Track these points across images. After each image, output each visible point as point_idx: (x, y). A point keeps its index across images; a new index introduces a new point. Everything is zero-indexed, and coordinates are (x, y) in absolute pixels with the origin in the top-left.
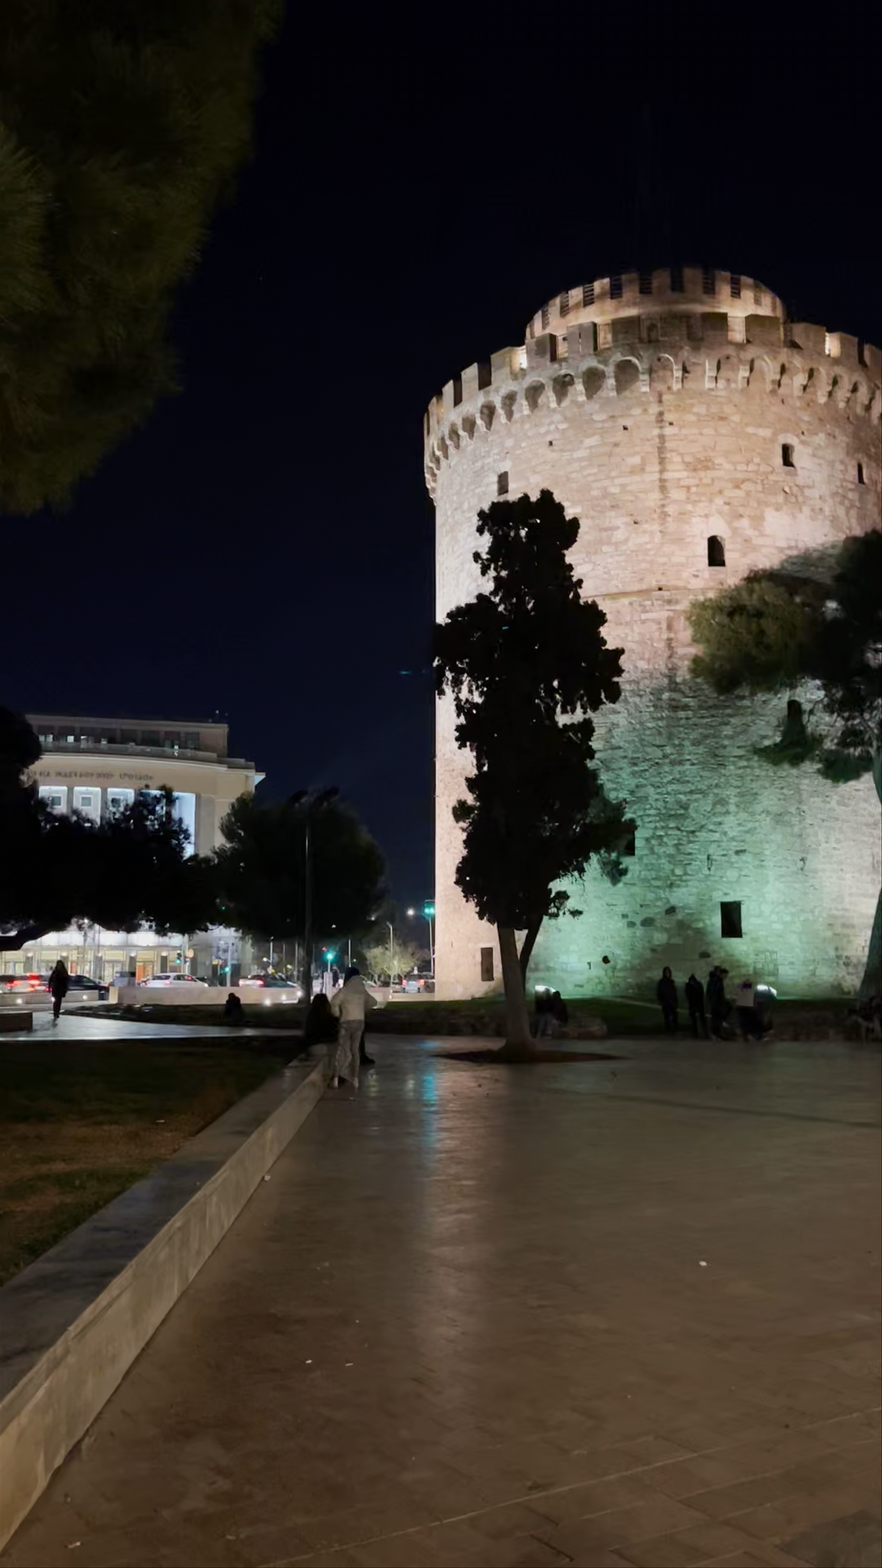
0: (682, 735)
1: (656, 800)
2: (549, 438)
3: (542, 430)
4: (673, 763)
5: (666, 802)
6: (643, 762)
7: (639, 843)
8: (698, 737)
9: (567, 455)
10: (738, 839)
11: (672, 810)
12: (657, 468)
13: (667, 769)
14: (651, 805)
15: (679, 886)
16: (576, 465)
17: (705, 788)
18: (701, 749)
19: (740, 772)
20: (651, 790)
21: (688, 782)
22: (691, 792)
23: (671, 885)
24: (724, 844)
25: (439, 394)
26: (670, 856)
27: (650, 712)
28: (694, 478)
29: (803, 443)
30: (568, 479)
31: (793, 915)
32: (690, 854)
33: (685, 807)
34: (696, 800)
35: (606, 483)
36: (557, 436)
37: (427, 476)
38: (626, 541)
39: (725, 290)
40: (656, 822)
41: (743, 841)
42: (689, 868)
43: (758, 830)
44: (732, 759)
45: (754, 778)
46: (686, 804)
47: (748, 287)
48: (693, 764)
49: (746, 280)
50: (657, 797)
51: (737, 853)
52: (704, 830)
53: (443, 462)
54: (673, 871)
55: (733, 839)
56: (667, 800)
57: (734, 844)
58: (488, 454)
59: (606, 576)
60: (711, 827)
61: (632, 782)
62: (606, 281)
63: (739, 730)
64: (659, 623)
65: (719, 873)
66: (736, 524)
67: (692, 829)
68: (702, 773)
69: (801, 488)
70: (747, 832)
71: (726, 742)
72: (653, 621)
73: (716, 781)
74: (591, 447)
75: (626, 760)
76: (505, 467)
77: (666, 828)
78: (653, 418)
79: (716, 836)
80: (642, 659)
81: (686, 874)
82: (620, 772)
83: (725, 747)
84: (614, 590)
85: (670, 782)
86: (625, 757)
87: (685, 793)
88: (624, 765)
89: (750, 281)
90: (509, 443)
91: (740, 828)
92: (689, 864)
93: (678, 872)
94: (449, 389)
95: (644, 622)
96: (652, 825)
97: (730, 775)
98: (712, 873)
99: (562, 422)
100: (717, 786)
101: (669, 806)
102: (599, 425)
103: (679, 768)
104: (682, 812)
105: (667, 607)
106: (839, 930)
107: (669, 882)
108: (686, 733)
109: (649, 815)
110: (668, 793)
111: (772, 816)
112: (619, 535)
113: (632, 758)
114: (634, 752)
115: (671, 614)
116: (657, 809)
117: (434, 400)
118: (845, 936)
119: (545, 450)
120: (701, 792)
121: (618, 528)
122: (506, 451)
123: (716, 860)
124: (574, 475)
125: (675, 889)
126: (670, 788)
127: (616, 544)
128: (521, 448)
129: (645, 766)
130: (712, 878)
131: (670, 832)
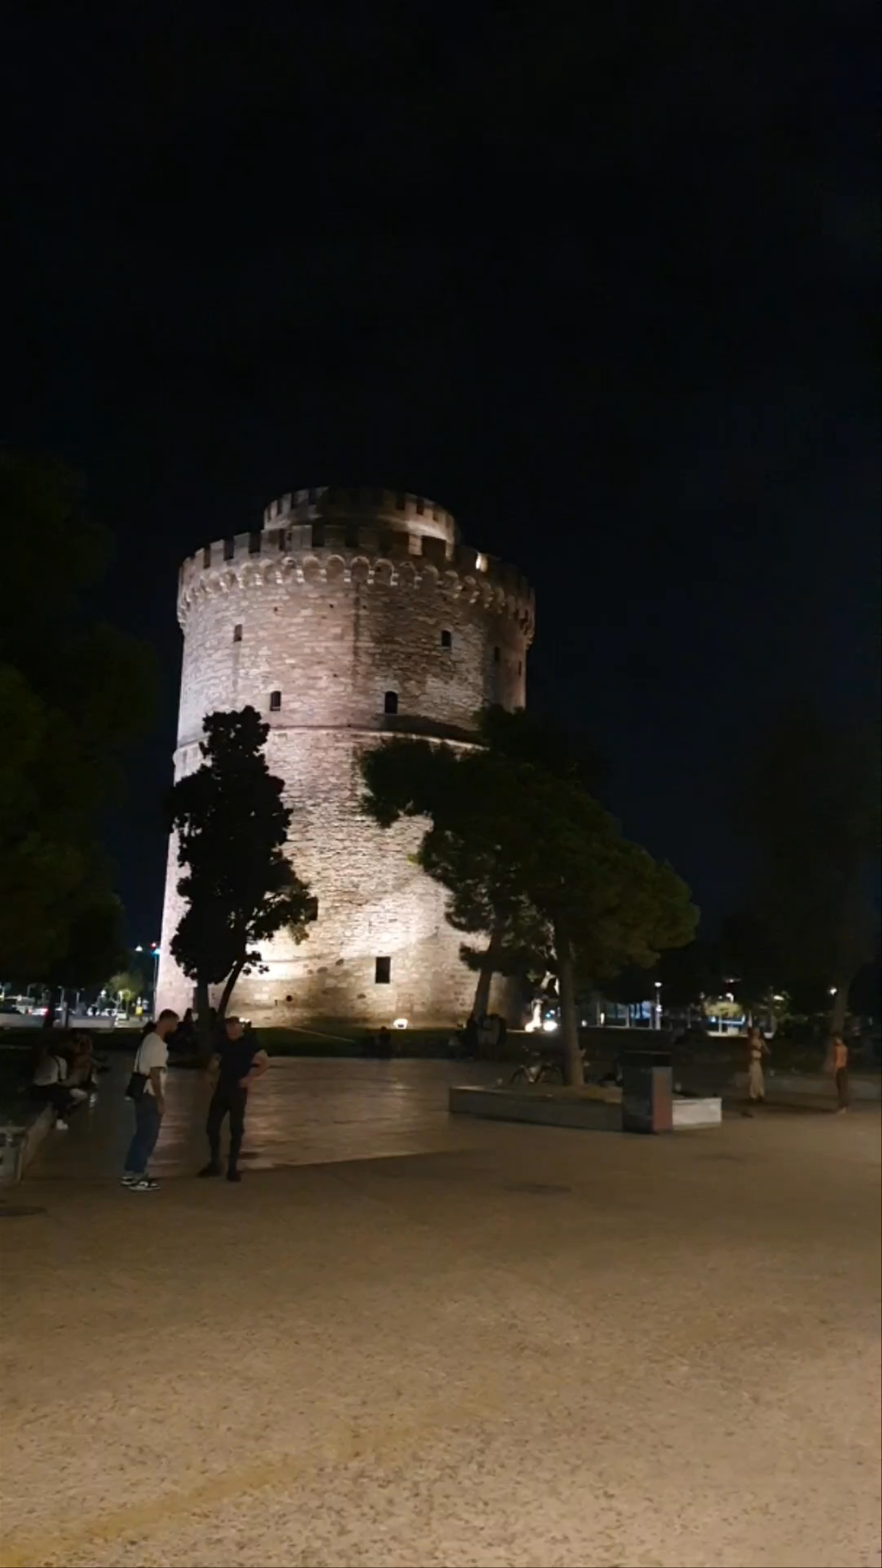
0: (358, 834)
1: (336, 880)
2: (275, 605)
3: (270, 598)
4: (350, 854)
5: (343, 882)
6: (328, 851)
7: (320, 912)
8: (370, 836)
9: (287, 620)
10: (392, 911)
11: (347, 887)
12: (352, 638)
13: (346, 857)
14: (332, 883)
15: (347, 944)
16: (293, 629)
17: (371, 873)
18: (370, 845)
19: (397, 862)
20: (332, 873)
21: (359, 868)
22: (362, 876)
23: (342, 943)
24: (382, 915)
25: (193, 556)
26: (342, 922)
27: (336, 815)
28: (378, 648)
29: (456, 630)
30: (287, 637)
31: (426, 967)
32: (357, 921)
33: (356, 886)
34: (365, 882)
35: (314, 644)
36: (281, 604)
37: (179, 614)
38: (326, 689)
39: (412, 508)
40: (334, 896)
41: (395, 913)
42: (356, 931)
43: (407, 905)
44: (392, 853)
45: (407, 867)
46: (357, 884)
47: (429, 507)
48: (364, 855)
49: (428, 502)
50: (336, 877)
51: (391, 921)
52: (369, 904)
53: (193, 607)
54: (343, 933)
55: (388, 911)
56: (344, 880)
57: (390, 914)
58: (227, 609)
59: (310, 713)
60: (374, 902)
61: (319, 866)
62: (326, 489)
63: (398, 832)
64: (347, 751)
65: (378, 936)
66: (406, 685)
67: (359, 902)
68: (370, 862)
69: (454, 663)
70: (398, 906)
71: (389, 840)
72: (343, 748)
73: (380, 869)
74: (305, 617)
75: (316, 849)
76: (241, 620)
77: (341, 901)
78: (351, 602)
79: (378, 908)
80: (333, 776)
81: (353, 936)
82: (310, 858)
83: (388, 844)
84: (315, 723)
85: (347, 868)
86: (315, 847)
87: (357, 876)
88: (314, 853)
89: (430, 503)
90: (245, 604)
91: (395, 903)
92: (356, 928)
93: (348, 933)
94: (200, 553)
95: (336, 749)
96: (331, 898)
97: (390, 865)
98: (372, 935)
99: (284, 595)
100: (380, 872)
101: (345, 885)
102: (312, 601)
103: (354, 857)
104: (353, 889)
105: (354, 740)
106: (458, 979)
107: (340, 941)
108: (361, 832)
109: (329, 891)
110: (345, 875)
111: (417, 895)
112: (322, 683)
113: (321, 848)
114: (323, 843)
115: (356, 745)
116: (335, 886)
117: (188, 559)
118: (463, 984)
119: (271, 613)
120: (369, 875)
121: (320, 678)
122: (241, 609)
123: (375, 926)
124: (291, 635)
125: (344, 946)
126: (347, 871)
127: (320, 689)
128: (253, 608)
129: (330, 854)
130: (371, 939)
131: (345, 904)
